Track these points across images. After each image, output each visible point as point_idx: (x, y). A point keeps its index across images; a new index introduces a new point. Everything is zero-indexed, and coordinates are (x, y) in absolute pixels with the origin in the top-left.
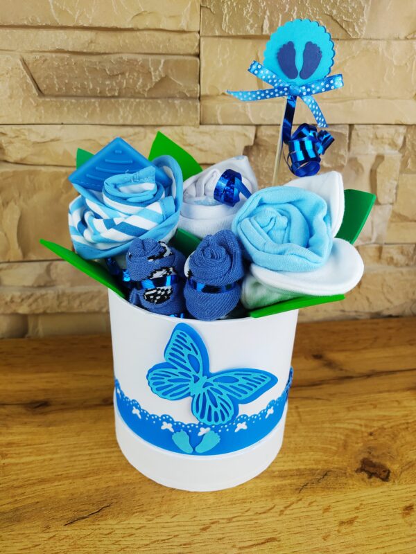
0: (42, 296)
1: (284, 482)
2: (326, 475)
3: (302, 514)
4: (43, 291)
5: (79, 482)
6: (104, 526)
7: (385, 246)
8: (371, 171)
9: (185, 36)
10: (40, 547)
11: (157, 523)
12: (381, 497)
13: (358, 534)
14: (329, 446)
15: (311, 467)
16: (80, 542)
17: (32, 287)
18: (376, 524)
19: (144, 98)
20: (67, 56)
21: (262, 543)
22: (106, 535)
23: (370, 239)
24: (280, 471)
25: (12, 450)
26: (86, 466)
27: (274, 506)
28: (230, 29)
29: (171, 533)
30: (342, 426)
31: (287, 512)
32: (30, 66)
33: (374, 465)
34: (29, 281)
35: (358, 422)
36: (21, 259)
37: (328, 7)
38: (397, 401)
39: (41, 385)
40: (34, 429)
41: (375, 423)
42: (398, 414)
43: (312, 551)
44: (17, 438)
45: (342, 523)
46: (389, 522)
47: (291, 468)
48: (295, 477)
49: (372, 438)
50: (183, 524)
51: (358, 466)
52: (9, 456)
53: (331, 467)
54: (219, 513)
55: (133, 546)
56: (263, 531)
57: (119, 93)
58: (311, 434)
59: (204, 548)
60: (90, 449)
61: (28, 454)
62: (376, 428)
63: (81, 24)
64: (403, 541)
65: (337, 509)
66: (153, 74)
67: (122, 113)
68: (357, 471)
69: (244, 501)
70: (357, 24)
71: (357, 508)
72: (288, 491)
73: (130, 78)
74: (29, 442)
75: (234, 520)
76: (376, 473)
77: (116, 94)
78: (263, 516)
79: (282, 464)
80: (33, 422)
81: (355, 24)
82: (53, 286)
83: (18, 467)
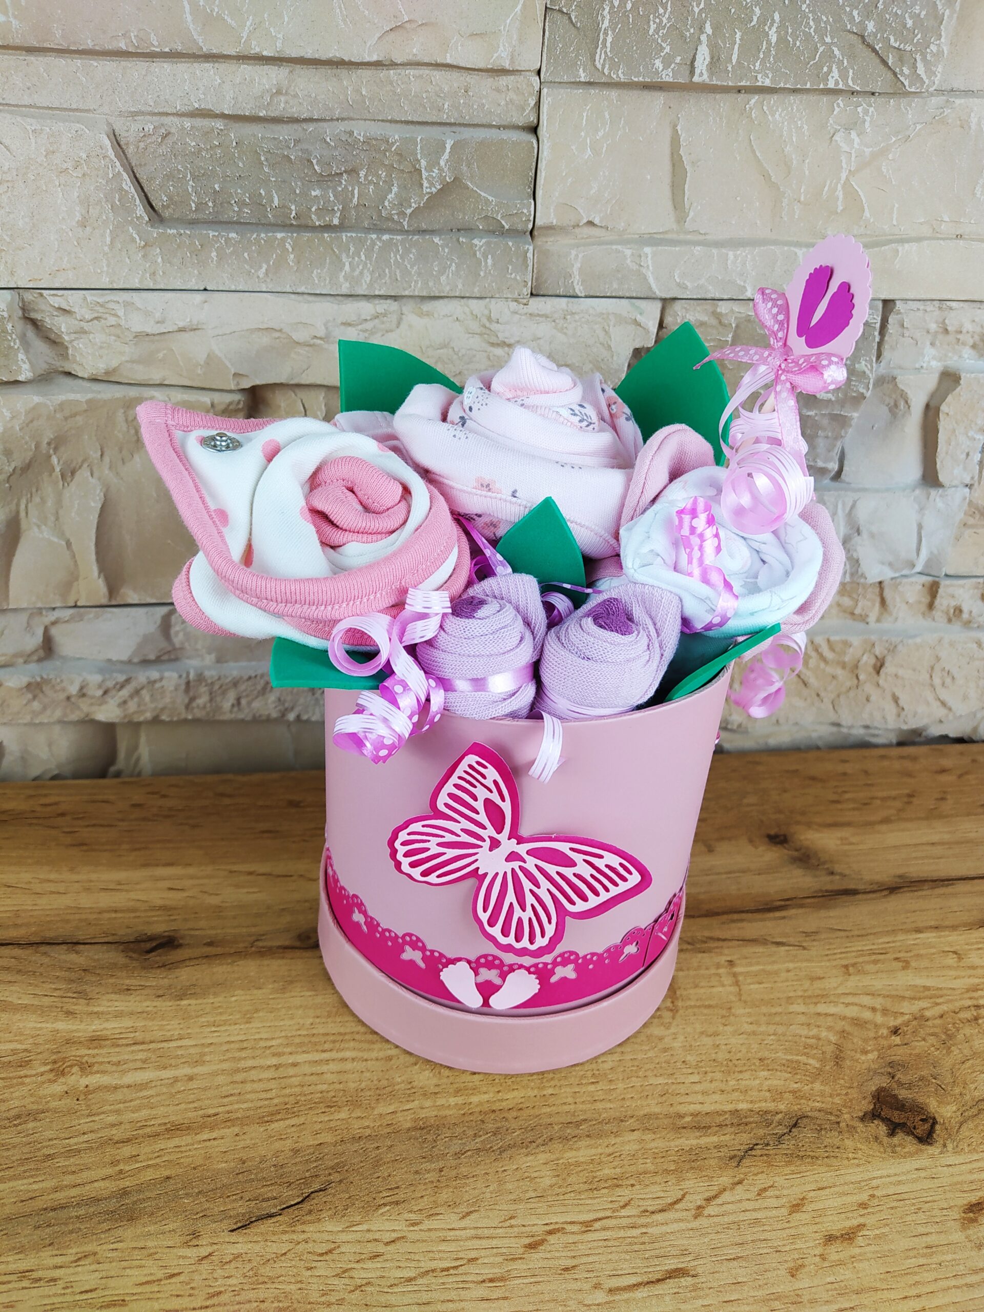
0: (152, 683)
1: (704, 1141)
2: (795, 1125)
3: (742, 1217)
4: (154, 674)
5: (256, 1132)
6: (316, 1236)
7: (944, 583)
8: (928, 406)
9: (504, 81)
10: (181, 1278)
11: (430, 1230)
12: (915, 1181)
13: (865, 1265)
14: (803, 1059)
15: (763, 1105)
16: (266, 1271)
17: (129, 662)
18: (906, 1243)
19: (402, 232)
20: (219, 124)
21: (658, 1281)
22: (322, 1255)
23: (914, 566)
24: (695, 1115)
25: (103, 1054)
26: (269, 1095)
27: (684, 1196)
28: (614, 66)
29: (461, 1255)
30: (832, 1010)
31: (709, 1210)
32: (130, 150)
33: (900, 1106)
34: (123, 650)
35: (866, 1000)
36: (104, 601)
37: (855, 13)
38: (955, 953)
39: (157, 896)
40: (148, 1005)
41: (906, 1004)
42: (958, 984)
43: (765, 1301)
44: (110, 1026)
45: (830, 1239)
46: (931, 1240)
47: (718, 1107)
48: (729, 1130)
49: (897, 1040)
50: (487, 1232)
51: (867, 1105)
52: (95, 1068)
53: (806, 1106)
54: (563, 1209)
55: (378, 1282)
56: (661, 1252)
57: (343, 219)
58: (763, 1028)
59: (534, 1289)
60: (274, 1055)
61: (139, 1064)
62: (907, 1017)
63: (257, 50)
64: (960, 1282)
65: (820, 1205)
66: (425, 174)
67: (347, 268)
68: (862, 1119)
69: (616, 1183)
70: (924, 59)
71: (863, 1205)
72: (713, 1162)
73: (370, 182)
74: (139, 1036)
75: (597, 1225)
76: (904, 1124)
77: (336, 221)
78: (659, 1217)
79: (700, 1098)
80: (144, 987)
81: (918, 57)
82: (176, 659)
83: (119, 1095)
